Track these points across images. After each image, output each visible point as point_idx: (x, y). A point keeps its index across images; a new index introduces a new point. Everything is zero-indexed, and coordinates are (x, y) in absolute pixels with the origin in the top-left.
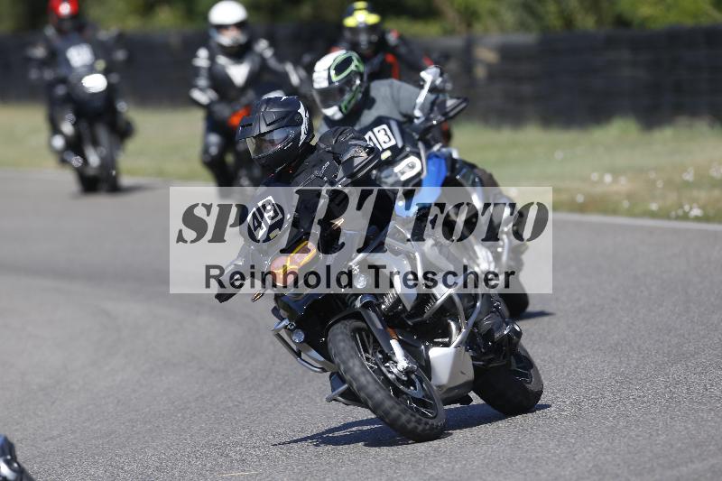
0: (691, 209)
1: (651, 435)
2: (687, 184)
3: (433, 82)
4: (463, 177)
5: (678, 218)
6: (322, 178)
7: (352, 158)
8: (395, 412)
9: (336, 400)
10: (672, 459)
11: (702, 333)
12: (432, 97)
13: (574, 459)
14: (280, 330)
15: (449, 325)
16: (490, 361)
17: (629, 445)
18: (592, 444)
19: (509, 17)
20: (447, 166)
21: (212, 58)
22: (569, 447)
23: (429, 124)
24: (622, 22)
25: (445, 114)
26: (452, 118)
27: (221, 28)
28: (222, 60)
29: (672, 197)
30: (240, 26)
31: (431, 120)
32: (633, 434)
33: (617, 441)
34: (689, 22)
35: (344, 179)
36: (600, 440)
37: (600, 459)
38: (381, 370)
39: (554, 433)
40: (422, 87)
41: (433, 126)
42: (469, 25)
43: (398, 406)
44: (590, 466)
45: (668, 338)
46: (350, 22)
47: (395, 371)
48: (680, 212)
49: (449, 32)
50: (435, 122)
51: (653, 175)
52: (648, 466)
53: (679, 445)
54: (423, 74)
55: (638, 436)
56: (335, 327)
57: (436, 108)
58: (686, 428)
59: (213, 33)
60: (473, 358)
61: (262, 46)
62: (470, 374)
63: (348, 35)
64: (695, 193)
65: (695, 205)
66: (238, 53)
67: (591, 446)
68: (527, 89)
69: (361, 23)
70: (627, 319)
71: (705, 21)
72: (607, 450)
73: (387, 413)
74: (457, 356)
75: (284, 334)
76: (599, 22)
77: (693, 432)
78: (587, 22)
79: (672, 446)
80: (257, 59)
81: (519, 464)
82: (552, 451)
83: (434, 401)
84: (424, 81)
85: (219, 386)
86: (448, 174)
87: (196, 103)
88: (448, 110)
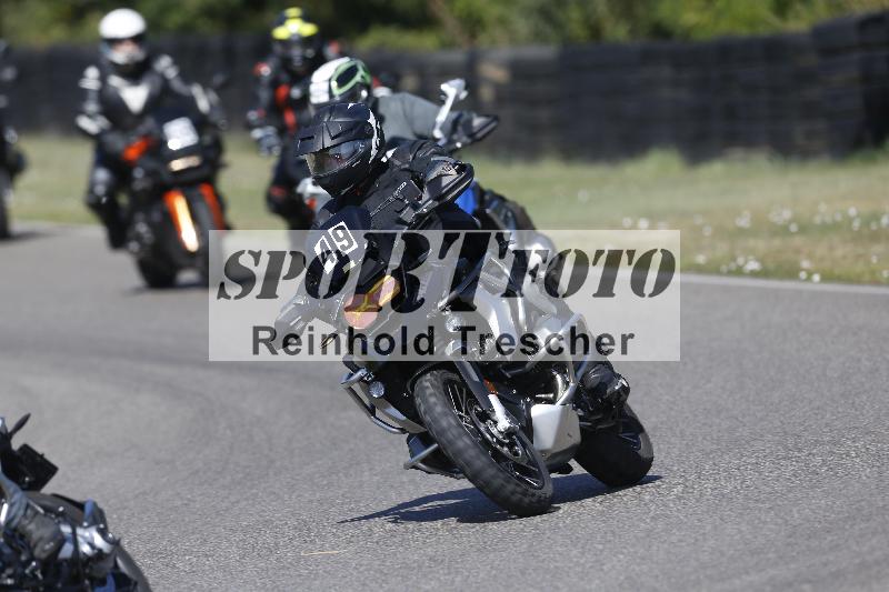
0: (746, 262)
1: (697, 540)
2: (741, 232)
3: (457, 97)
4: (495, 210)
5: (730, 273)
6: (402, 201)
7: (440, 177)
8: (497, 482)
9: (417, 468)
10: (723, 569)
11: (759, 415)
12: (455, 115)
13: (602, 570)
14: (353, 382)
15: (554, 377)
16: (598, 422)
17: (670, 552)
18: (625, 551)
19: (522, 26)
20: (475, 197)
21: (103, 79)
22: (596, 555)
23: (452, 147)
24: (661, 31)
25: (471, 135)
26: (481, 139)
27: (114, 42)
28: (115, 81)
29: (722, 249)
30: (137, 39)
31: (454, 142)
32: (674, 539)
33: (655, 548)
34: (743, 32)
35: (431, 202)
36: (633, 546)
37: (634, 570)
38: (479, 430)
39: (578, 538)
40: (442, 103)
41: (457, 149)
42: (473, 36)
43: (501, 475)
44: (622, 578)
45: (718, 421)
46: (281, 33)
47: (494, 431)
48: (733, 266)
49: (447, 45)
50: (459, 145)
51: (699, 221)
52: (693, 577)
53: (732, 552)
54: (444, 87)
55: (680, 541)
56: (424, 378)
57: (460, 128)
58: (740, 532)
59: (104, 49)
60: (581, 418)
61: (165, 65)
62: (576, 438)
63: (278, 49)
64: (752, 243)
65: (751, 257)
66: (134, 73)
67: (623, 553)
68: (544, 114)
69: (294, 35)
70: (667, 397)
71: (763, 31)
72: (643, 559)
73: (487, 483)
74: (564, 416)
75: (356, 387)
76: (632, 32)
77: (748, 537)
78: (617, 32)
79: (722, 554)
80: (158, 81)
81: (534, 575)
82: (575, 560)
83: (538, 468)
84: (445, 94)
85: (165, 480)
86: (477, 207)
87: (84, 133)
88: (475, 130)
